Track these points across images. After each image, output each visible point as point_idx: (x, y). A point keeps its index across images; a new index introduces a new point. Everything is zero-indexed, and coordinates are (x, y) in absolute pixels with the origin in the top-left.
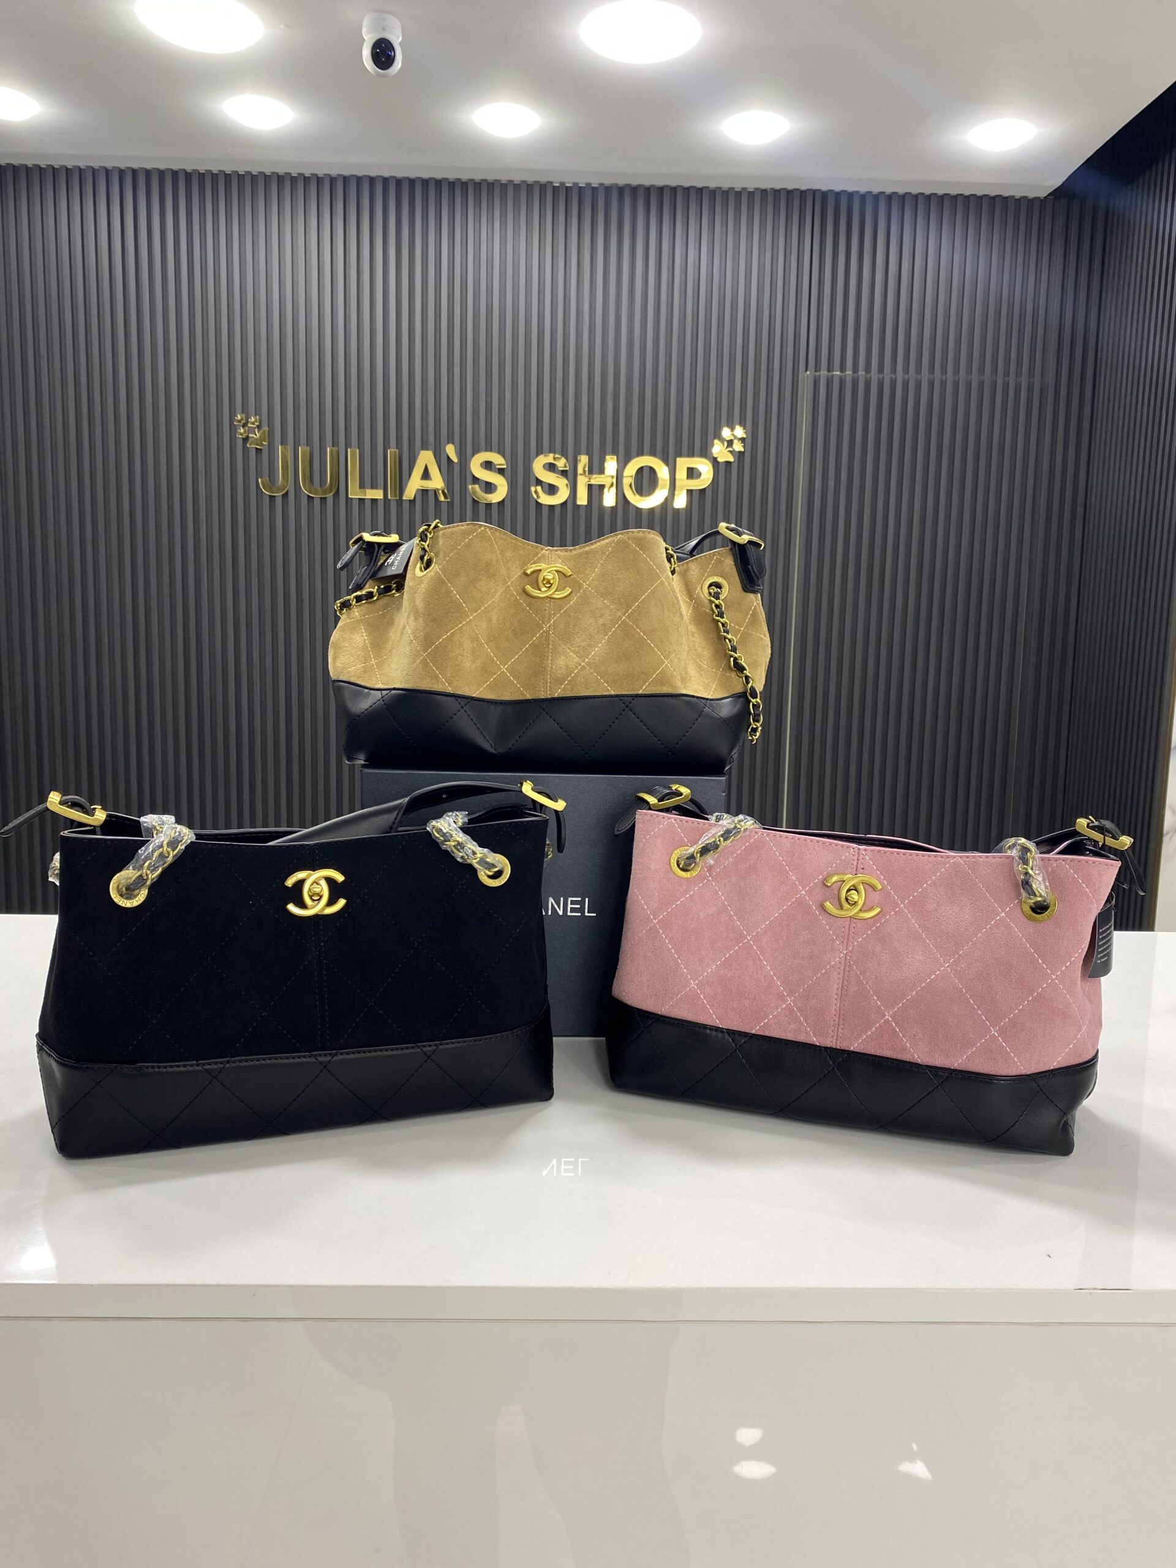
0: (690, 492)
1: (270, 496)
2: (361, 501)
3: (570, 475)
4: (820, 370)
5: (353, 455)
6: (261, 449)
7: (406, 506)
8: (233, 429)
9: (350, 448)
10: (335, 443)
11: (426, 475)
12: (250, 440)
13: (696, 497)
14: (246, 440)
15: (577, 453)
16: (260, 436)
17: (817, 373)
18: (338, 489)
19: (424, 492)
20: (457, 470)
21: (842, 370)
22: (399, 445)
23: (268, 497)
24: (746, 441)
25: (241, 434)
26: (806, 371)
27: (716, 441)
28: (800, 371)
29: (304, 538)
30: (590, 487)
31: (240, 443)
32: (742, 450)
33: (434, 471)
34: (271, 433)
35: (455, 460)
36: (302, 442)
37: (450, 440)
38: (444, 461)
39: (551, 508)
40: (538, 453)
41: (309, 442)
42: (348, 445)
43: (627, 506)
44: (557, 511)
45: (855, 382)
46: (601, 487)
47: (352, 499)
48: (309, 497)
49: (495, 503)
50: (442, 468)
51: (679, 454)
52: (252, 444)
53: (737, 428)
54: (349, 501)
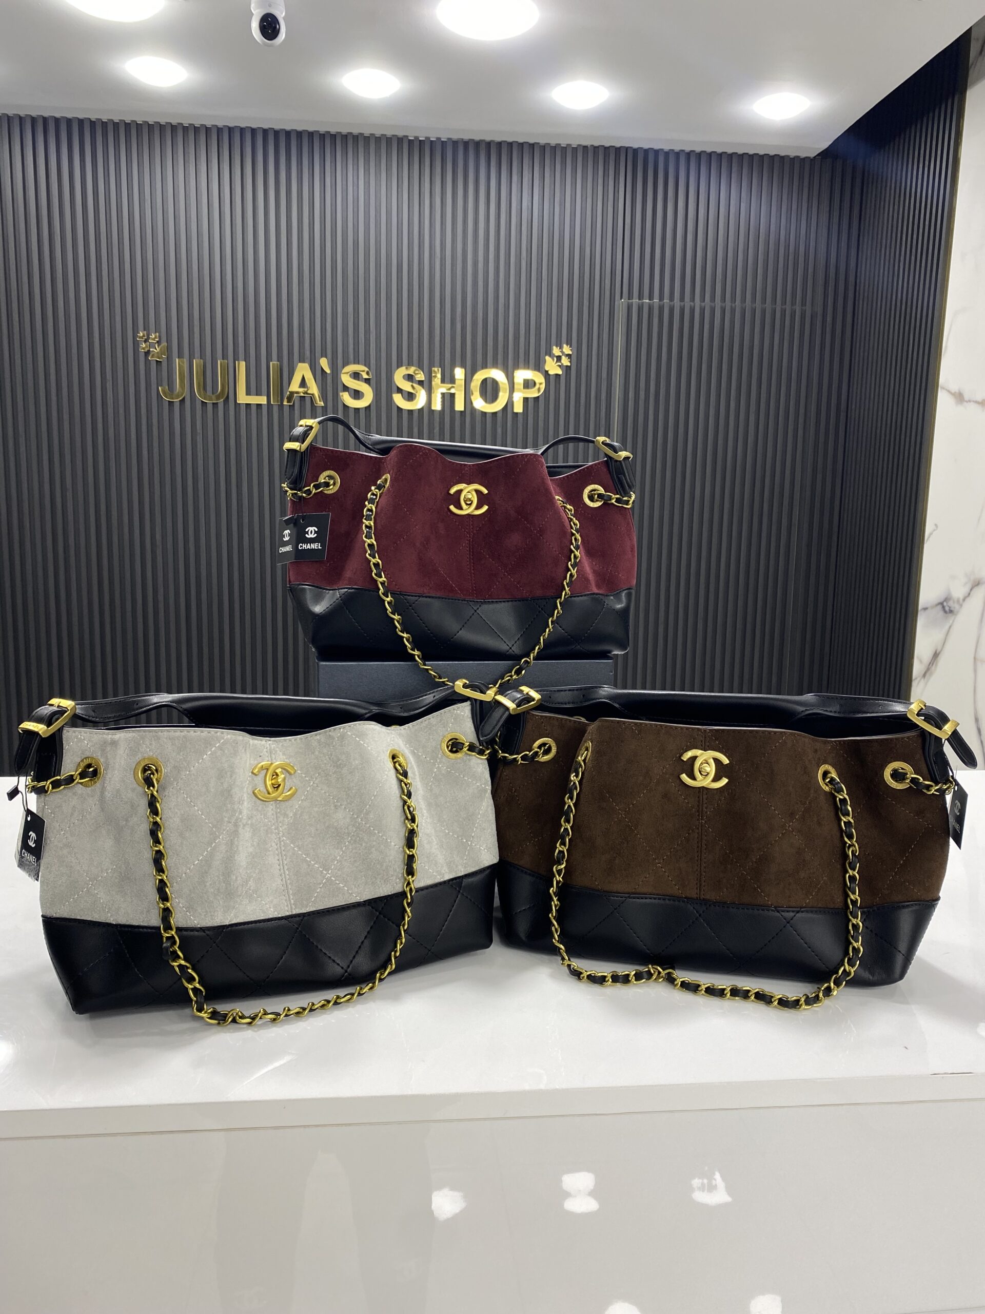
0: (526, 400)
1: (169, 402)
2: (248, 406)
3: (427, 385)
4: (632, 299)
5: (241, 367)
6: (161, 362)
7: (286, 411)
8: (136, 344)
9: (238, 360)
10: (224, 357)
11: (303, 383)
12: (151, 355)
13: (531, 404)
14: (147, 353)
15: (431, 365)
16: (161, 350)
17: (630, 301)
18: (229, 397)
19: (302, 398)
20: (329, 379)
21: (651, 298)
22: (280, 358)
23: (167, 403)
25: (144, 349)
26: (621, 299)
28: (616, 298)
29: (199, 439)
30: (443, 394)
31: (142, 357)
32: (569, 364)
33: (310, 379)
34: (169, 348)
35: (328, 371)
36: (196, 356)
37: (324, 354)
38: (319, 372)
39: (410, 412)
40: (399, 365)
41: (202, 356)
42: (236, 358)
43: (473, 410)
44: (416, 415)
45: (661, 309)
46: (453, 395)
47: (239, 404)
48: (202, 401)
49: (362, 408)
50: (317, 378)
51: (517, 366)
52: (152, 357)
53: (565, 346)
54: (237, 405)
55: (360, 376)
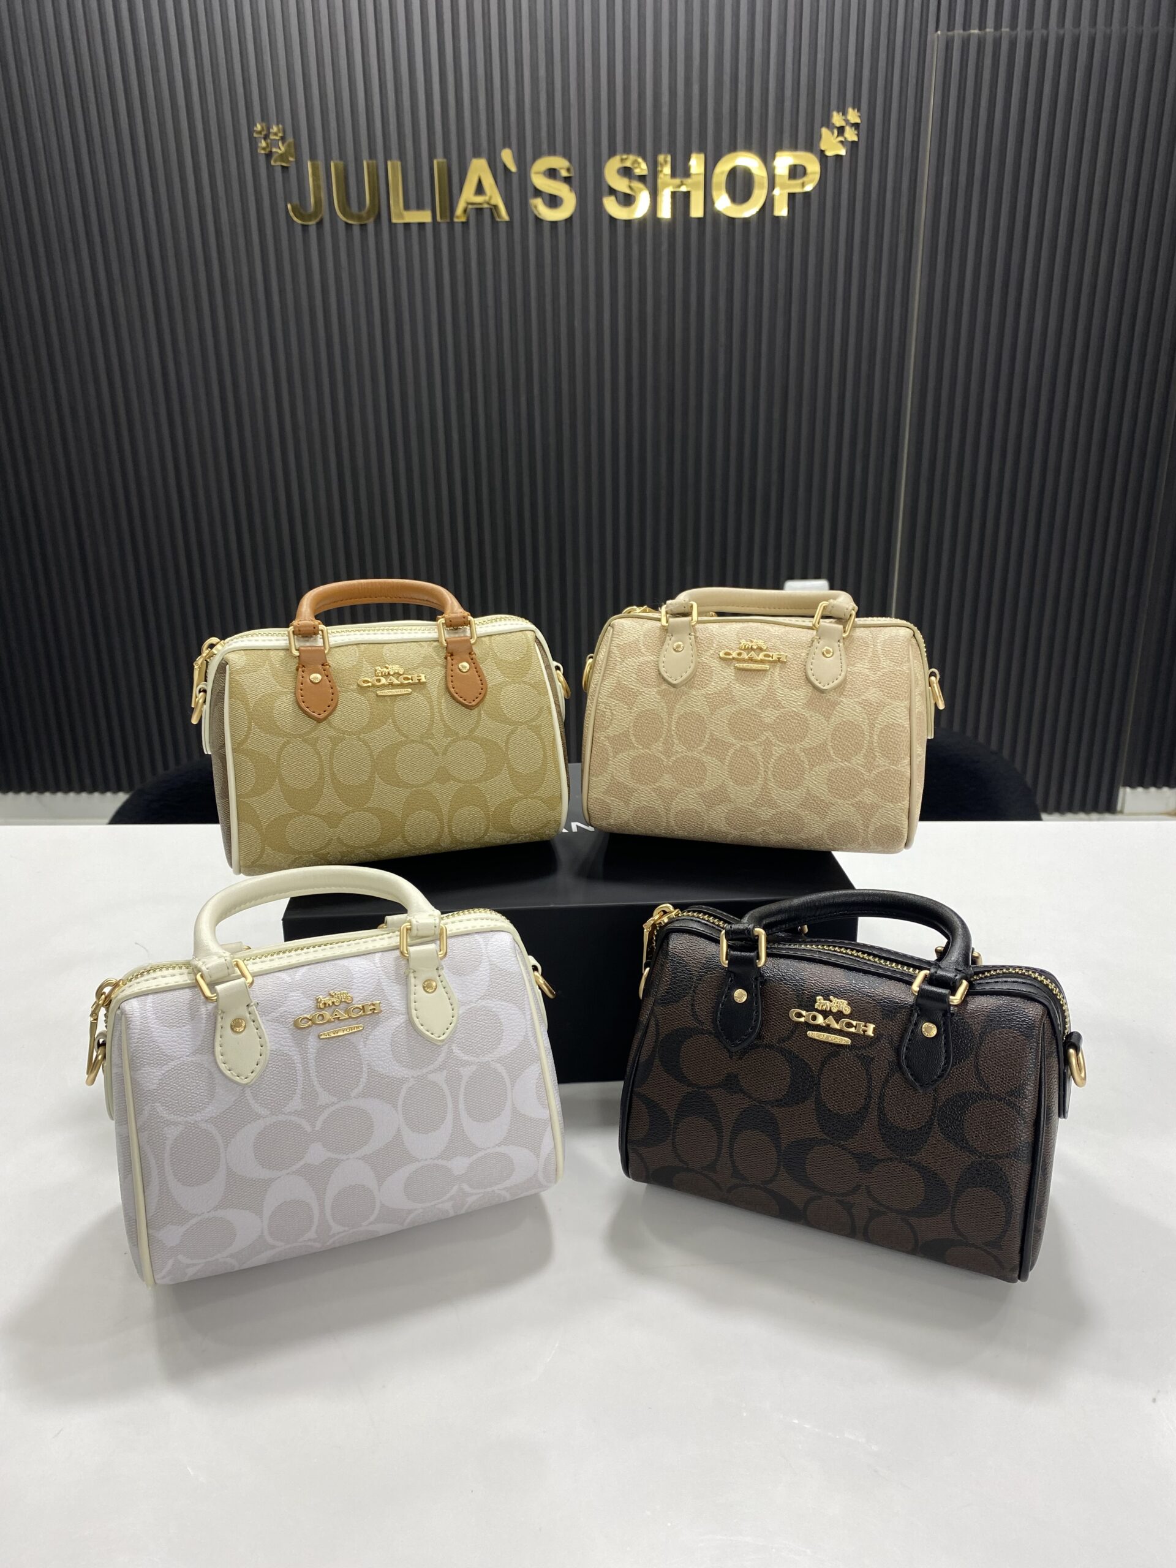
0: (792, 196)
1: (303, 226)
2: (407, 226)
3: (651, 182)
4: (953, 29)
5: (394, 168)
6: (287, 168)
7: (458, 230)
8: (253, 143)
9: (391, 159)
10: (372, 155)
11: (480, 190)
12: (275, 156)
13: (799, 201)
14: (269, 155)
15: (657, 151)
16: (286, 151)
17: (950, 33)
18: (379, 212)
19: (479, 211)
20: (515, 181)
21: (982, 26)
22: (447, 154)
23: (300, 228)
24: (861, 126)
25: (264, 149)
26: (937, 30)
27: (825, 131)
28: (929, 30)
29: (345, 275)
30: (674, 194)
31: (262, 161)
32: (856, 139)
33: (489, 182)
34: (297, 145)
35: (513, 168)
36: (334, 155)
37: (507, 144)
38: (500, 171)
39: (628, 223)
40: (612, 153)
41: (342, 156)
42: (387, 157)
43: (717, 215)
44: (635, 228)
45: (997, 43)
46: (687, 195)
47: (395, 224)
48: (346, 223)
49: (560, 221)
50: (498, 180)
51: (779, 147)
52: (275, 161)
53: (850, 111)
54: (392, 226)
55: (557, 173)
